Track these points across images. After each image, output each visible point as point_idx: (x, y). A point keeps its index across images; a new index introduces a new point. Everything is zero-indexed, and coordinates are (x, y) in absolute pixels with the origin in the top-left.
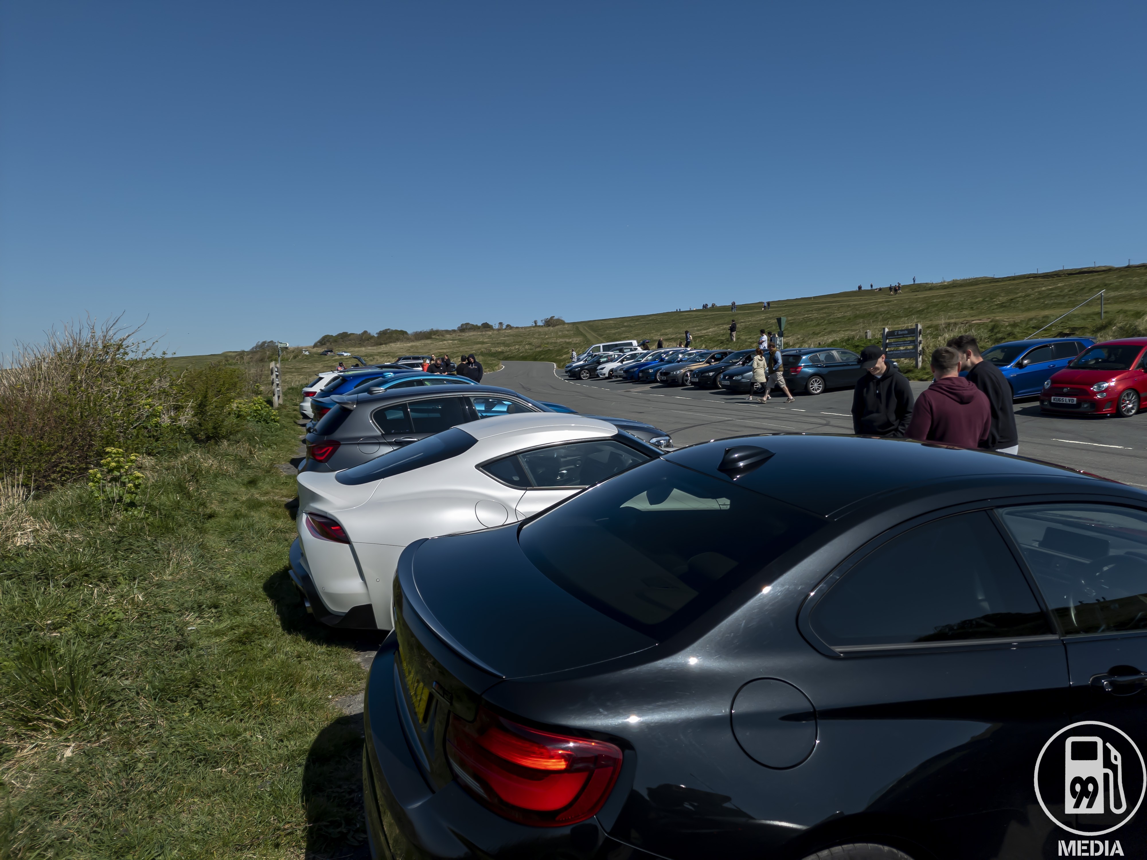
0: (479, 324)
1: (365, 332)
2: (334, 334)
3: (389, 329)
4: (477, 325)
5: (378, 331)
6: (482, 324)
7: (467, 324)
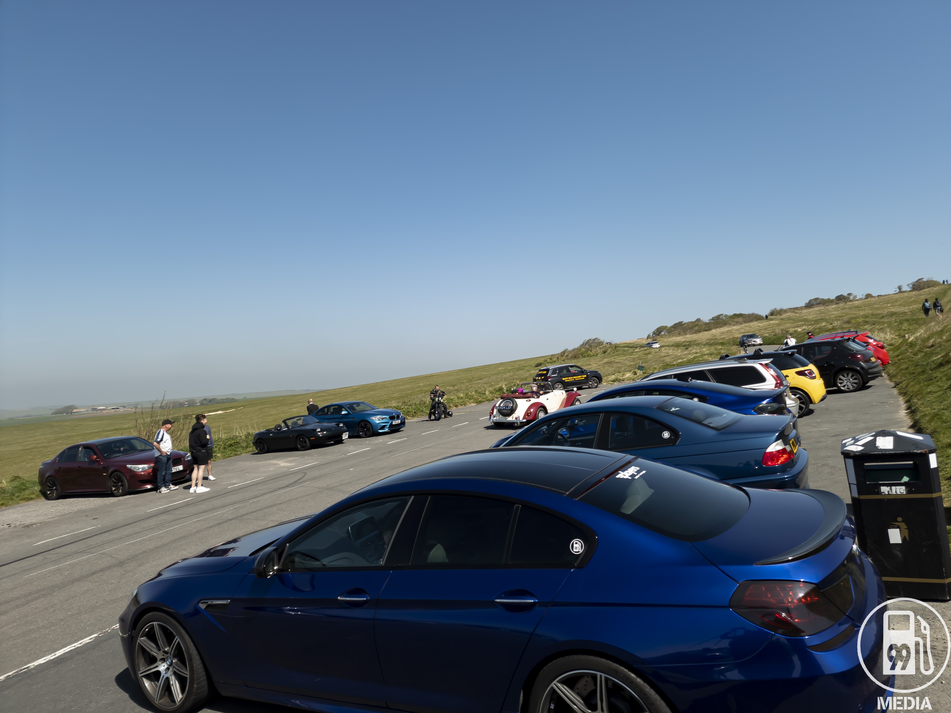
0: (833, 297)
1: (698, 320)
2: (669, 324)
3: (722, 314)
4: (829, 299)
5: (711, 318)
6: (837, 297)
7: (816, 299)
